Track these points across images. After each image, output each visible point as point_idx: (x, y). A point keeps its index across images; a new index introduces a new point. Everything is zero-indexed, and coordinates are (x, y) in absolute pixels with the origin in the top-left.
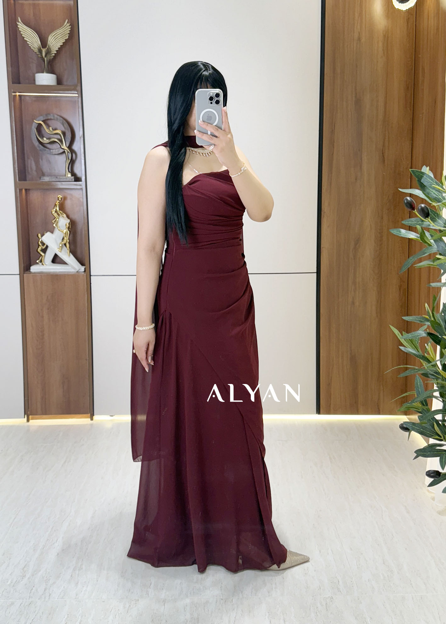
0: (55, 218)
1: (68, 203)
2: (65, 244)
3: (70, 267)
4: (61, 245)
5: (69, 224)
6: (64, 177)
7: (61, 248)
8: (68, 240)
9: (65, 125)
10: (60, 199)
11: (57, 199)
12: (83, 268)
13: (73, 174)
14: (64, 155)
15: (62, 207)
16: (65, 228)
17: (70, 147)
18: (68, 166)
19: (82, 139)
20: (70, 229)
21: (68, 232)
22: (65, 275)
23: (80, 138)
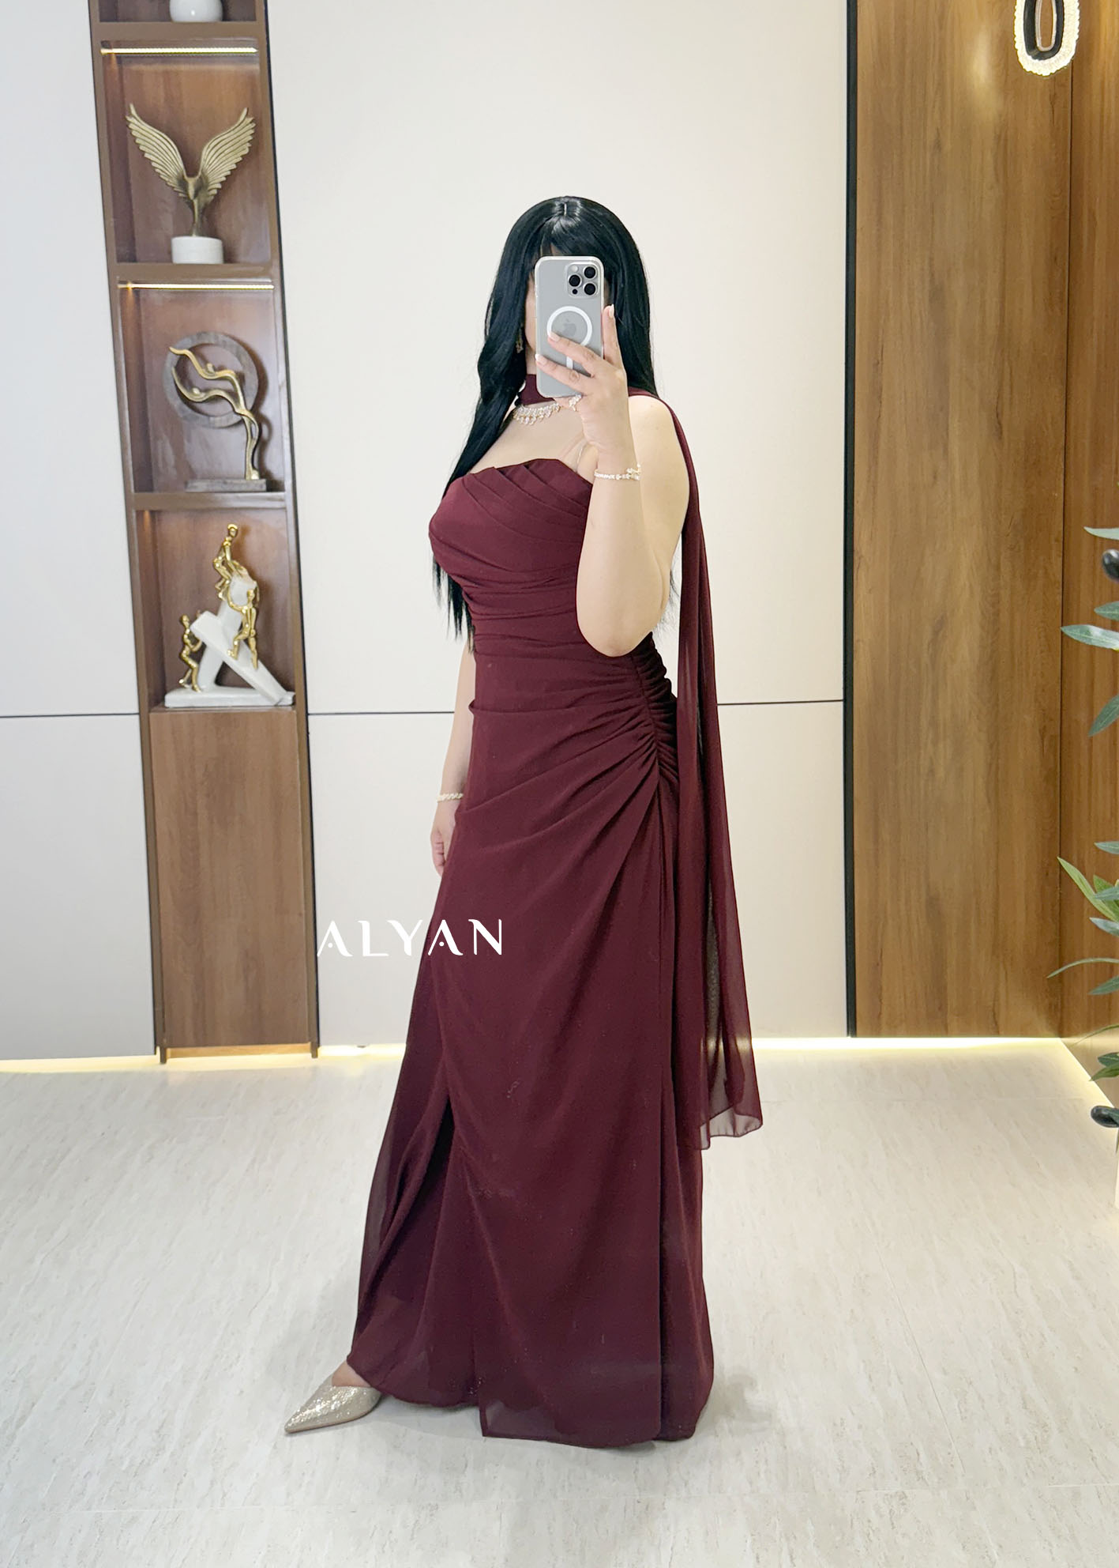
0: (222, 577)
1: (252, 543)
2: (246, 641)
3: (259, 695)
4: (236, 643)
5: (255, 591)
6: (243, 481)
7: (236, 649)
8: (253, 631)
9: (243, 359)
10: (233, 534)
11: (227, 534)
12: (288, 698)
13: (264, 473)
14: (242, 428)
15: (238, 553)
16: (246, 602)
17: (255, 410)
18: (251, 454)
19: (285, 389)
20: (256, 605)
21: (254, 611)
22: (247, 713)
23: (280, 388)
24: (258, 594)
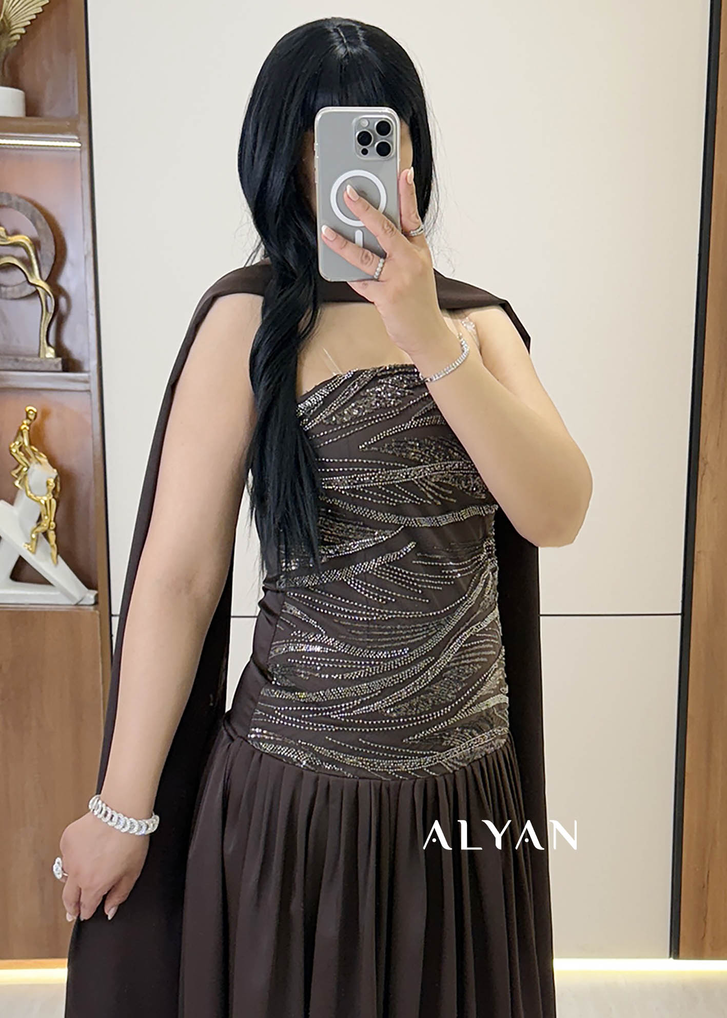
0: (19, 464)
2: (45, 534)
3: (58, 593)
4: (34, 536)
5: (55, 480)
6: (36, 359)
7: (34, 543)
8: (53, 523)
10: (32, 417)
11: (25, 417)
12: (90, 596)
13: (60, 350)
15: (37, 438)
16: (45, 490)
19: (91, 259)
20: (57, 496)
21: (54, 502)
22: (45, 612)
23: (85, 257)
24: (58, 483)
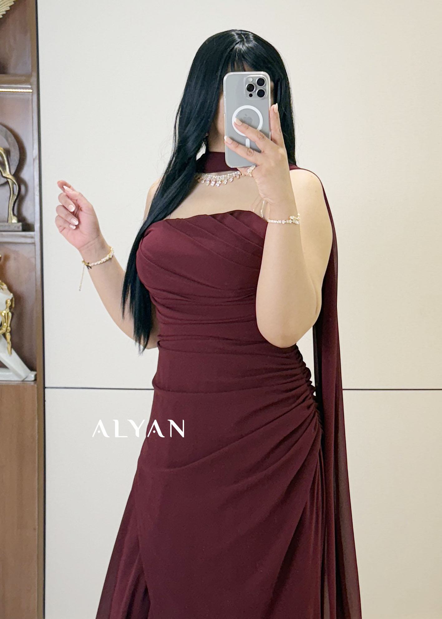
1: (11, 267)
2: (4, 335)
3: (11, 373)
5: (11, 300)
6: (6, 224)
8: (9, 328)
9: (10, 139)
12: (31, 376)
13: (21, 219)
14: (7, 187)
16: (5, 307)
17: (17, 175)
18: (12, 206)
19: (37, 161)
20: (12, 310)
21: (10, 314)
22: (2, 386)
23: (34, 160)
24: (13, 303)
